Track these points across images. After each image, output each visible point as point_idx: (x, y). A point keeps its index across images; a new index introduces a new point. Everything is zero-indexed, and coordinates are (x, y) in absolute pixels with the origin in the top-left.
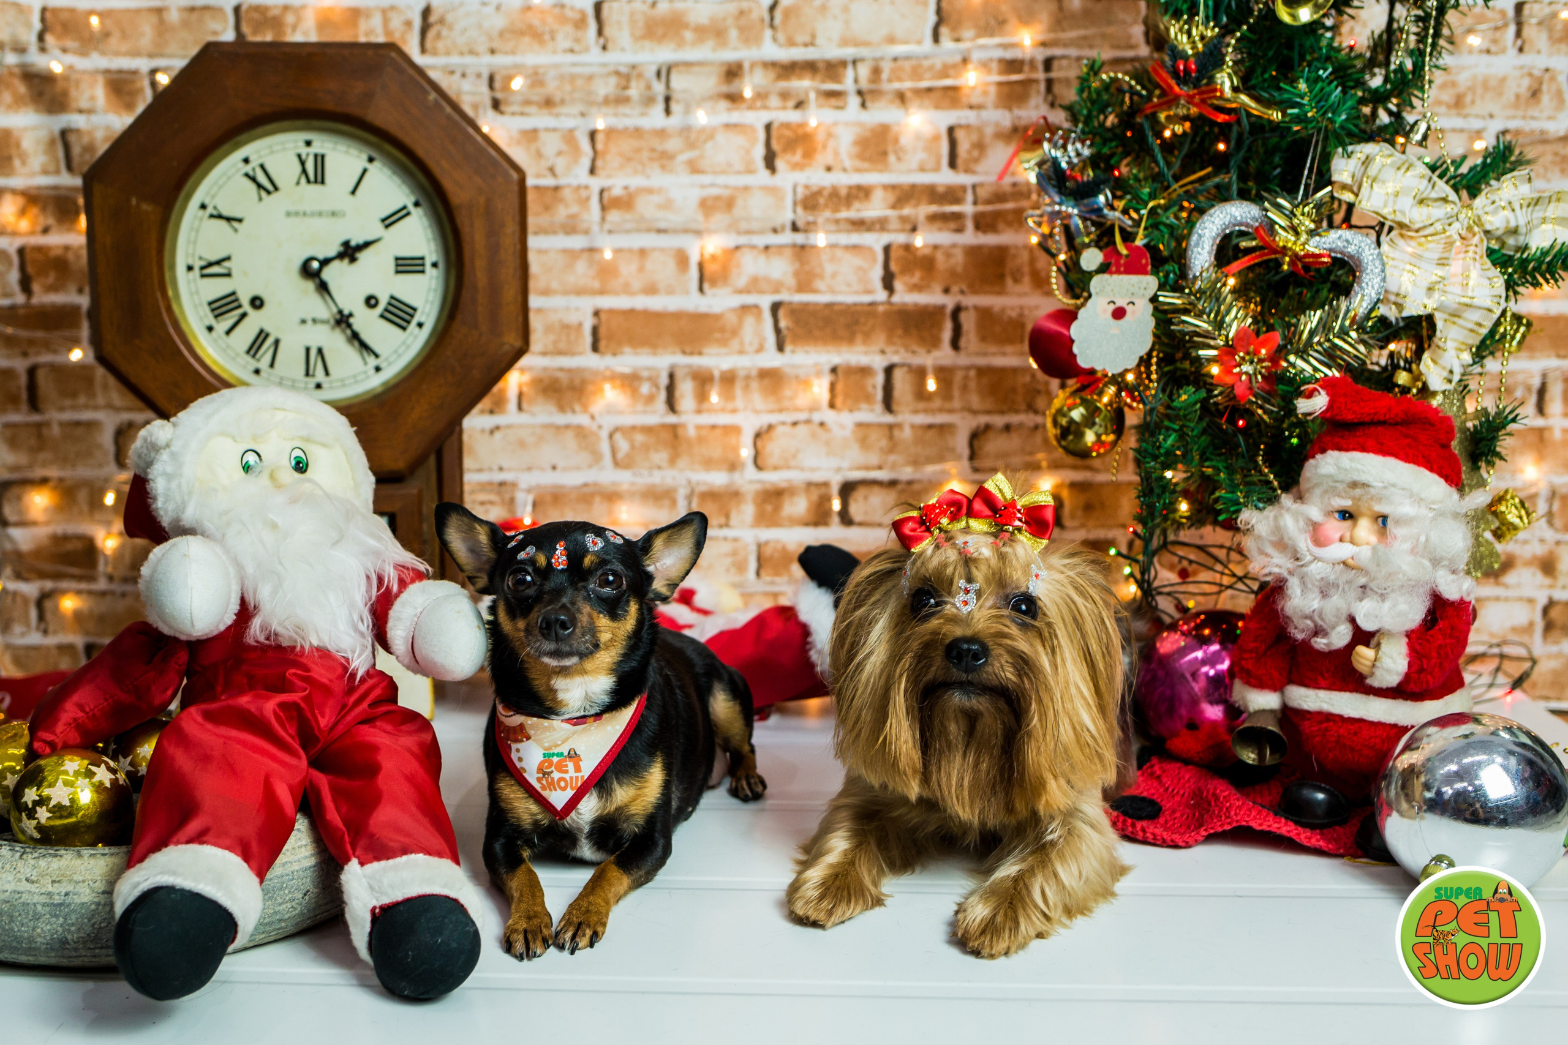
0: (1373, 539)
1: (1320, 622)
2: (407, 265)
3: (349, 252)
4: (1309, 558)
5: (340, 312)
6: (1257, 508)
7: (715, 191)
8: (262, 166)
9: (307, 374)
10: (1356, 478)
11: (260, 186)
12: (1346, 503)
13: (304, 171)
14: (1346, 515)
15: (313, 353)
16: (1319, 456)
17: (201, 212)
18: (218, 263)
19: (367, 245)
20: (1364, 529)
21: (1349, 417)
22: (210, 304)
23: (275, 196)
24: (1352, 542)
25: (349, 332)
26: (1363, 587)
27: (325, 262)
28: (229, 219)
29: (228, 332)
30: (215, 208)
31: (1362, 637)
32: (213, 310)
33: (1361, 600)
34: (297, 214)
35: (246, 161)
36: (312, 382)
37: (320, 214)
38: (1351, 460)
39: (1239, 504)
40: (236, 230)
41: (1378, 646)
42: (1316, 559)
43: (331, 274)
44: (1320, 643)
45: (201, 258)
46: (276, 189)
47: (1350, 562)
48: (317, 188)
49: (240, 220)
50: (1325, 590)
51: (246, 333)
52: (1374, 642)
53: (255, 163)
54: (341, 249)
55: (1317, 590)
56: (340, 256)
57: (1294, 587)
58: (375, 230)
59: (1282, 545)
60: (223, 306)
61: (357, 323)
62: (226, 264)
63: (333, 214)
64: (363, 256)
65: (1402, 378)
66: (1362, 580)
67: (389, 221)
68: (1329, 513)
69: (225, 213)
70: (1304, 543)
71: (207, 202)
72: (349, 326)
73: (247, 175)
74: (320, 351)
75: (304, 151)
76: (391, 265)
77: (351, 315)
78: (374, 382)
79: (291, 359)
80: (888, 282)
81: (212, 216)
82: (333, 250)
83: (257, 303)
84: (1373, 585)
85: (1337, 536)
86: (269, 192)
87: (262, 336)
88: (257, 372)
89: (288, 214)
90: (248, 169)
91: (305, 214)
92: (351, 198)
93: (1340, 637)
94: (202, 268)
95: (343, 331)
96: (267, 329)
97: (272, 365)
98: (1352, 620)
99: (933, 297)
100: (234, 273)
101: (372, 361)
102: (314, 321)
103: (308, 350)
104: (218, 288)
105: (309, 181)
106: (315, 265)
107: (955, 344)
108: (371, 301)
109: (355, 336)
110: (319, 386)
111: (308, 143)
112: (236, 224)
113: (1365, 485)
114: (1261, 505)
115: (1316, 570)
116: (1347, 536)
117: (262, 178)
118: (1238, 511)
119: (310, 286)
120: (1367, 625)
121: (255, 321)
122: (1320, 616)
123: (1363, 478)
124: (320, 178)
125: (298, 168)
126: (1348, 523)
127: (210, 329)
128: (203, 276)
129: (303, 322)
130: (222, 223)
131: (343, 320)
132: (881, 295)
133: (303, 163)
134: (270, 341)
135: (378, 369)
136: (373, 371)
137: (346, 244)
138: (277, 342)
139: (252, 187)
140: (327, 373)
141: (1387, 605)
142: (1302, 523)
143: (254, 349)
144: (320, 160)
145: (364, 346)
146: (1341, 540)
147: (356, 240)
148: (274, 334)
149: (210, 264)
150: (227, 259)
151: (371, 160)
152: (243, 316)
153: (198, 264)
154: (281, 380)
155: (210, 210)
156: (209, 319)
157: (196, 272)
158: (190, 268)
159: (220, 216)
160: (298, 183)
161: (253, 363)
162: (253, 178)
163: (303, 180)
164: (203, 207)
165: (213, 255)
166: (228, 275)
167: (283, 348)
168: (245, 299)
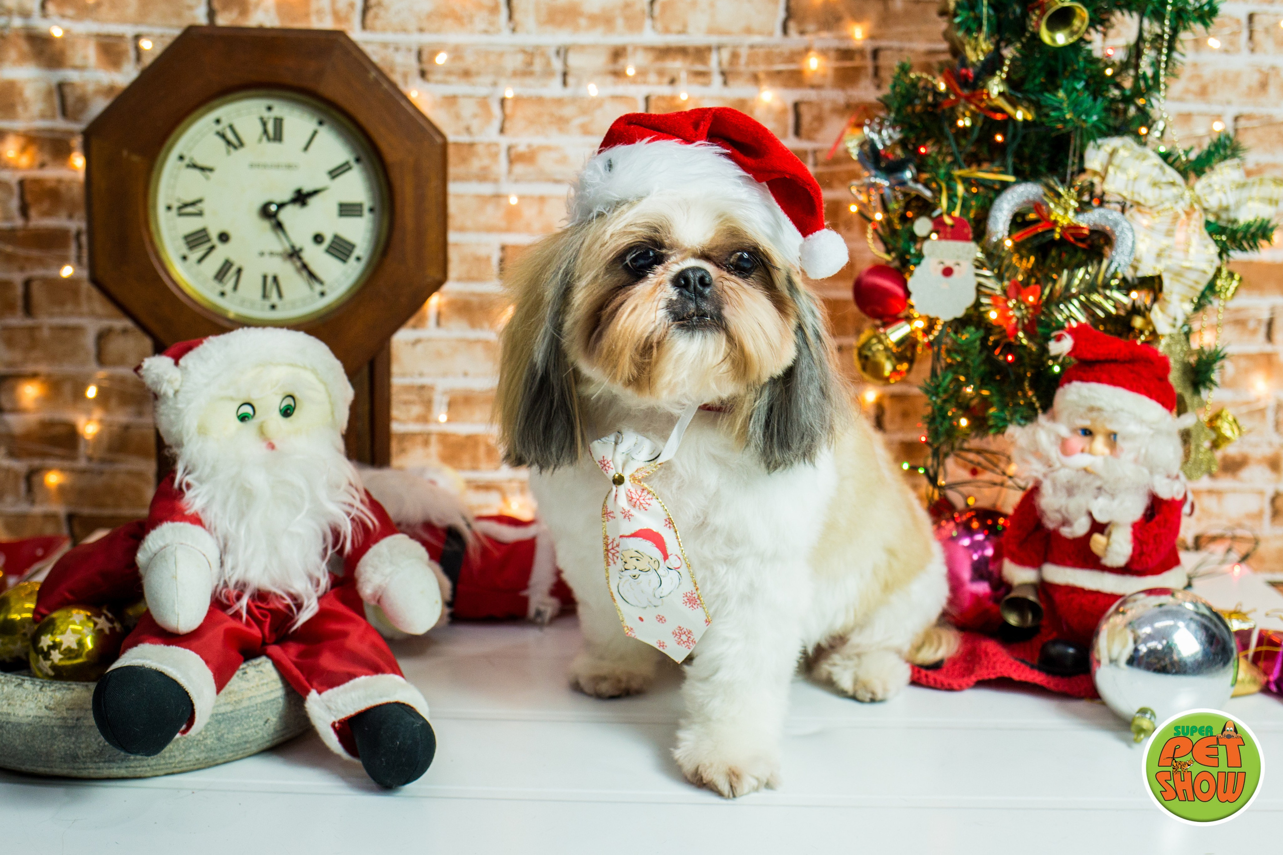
0: (1107, 451)
1: (1066, 515)
2: (347, 210)
3: (301, 198)
4: (1058, 465)
5: (293, 247)
6: (1020, 424)
8: (231, 127)
9: (265, 296)
10: (1093, 403)
11: (229, 143)
12: (1086, 423)
13: (265, 132)
14: (1087, 432)
15: (270, 280)
16: (1067, 386)
17: (180, 163)
18: (193, 204)
19: (315, 192)
20: (1099, 443)
21: (1089, 356)
22: (186, 237)
23: (241, 151)
24: (1091, 452)
25: (299, 264)
26: (1099, 489)
27: (281, 206)
28: (203, 169)
29: (200, 261)
30: (192, 159)
31: (1098, 527)
32: (188, 243)
33: (1096, 498)
34: (258, 166)
35: (218, 121)
36: (268, 303)
37: (278, 166)
38: (1090, 390)
39: (1004, 420)
40: (207, 178)
41: (1109, 536)
42: (1063, 466)
43: (283, 216)
44: (1066, 532)
45: (179, 200)
46: (242, 144)
47: (1089, 469)
48: (275, 146)
49: (211, 170)
50: (1071, 490)
51: (214, 263)
52: (1107, 531)
53: (225, 123)
54: (296, 195)
55: (1064, 491)
56: (294, 201)
57: (1047, 488)
58: (322, 180)
59: (1037, 453)
60: (196, 239)
61: (307, 256)
62: (200, 206)
63: (290, 167)
64: (313, 201)
65: (1138, 322)
66: (1098, 483)
67: (334, 174)
68: (1074, 431)
69: (200, 162)
70: (1054, 452)
71: (185, 153)
72: (300, 258)
73: (218, 133)
74: (275, 279)
75: (266, 114)
76: (335, 210)
77: (301, 250)
78: (319, 304)
79: (251, 285)
81: (188, 166)
82: (287, 196)
83: (224, 237)
84: (1106, 487)
85: (1080, 447)
86: (235, 148)
87: (227, 265)
88: (223, 294)
89: (252, 166)
90: (219, 128)
91: (265, 166)
92: (303, 154)
93: (1080, 527)
94: (180, 208)
95: (294, 263)
96: (233, 258)
97: (235, 288)
98: (1090, 514)
100: (207, 212)
101: (318, 288)
102: (272, 254)
103: (265, 278)
104: (192, 225)
105: (269, 139)
106: (273, 208)
108: (318, 239)
109: (305, 266)
110: (273, 307)
111: (269, 108)
112: (208, 173)
113: (1100, 410)
114: (1023, 422)
115: (1063, 475)
116: (1087, 448)
117: (230, 136)
118: (1005, 427)
119: (266, 225)
120: (1101, 518)
121: (222, 253)
122: (1067, 510)
123: (1099, 404)
124: (278, 137)
125: (260, 129)
126: (1087, 439)
127: (184, 258)
128: (180, 215)
129: (262, 254)
130: (196, 173)
131: (294, 254)
133: (264, 124)
134: (234, 269)
135: (322, 294)
136: (317, 296)
137: (299, 192)
138: (239, 271)
139: (221, 143)
140: (280, 295)
141: (1116, 503)
142: (1053, 438)
143: (220, 276)
144: (278, 122)
145: (312, 276)
146: (1082, 451)
147: (307, 188)
148: (237, 263)
149: (186, 205)
150: (200, 201)
151: (321, 123)
152: (212, 248)
153: (175, 205)
154: (242, 302)
155: (187, 161)
156: (184, 250)
157: (174, 211)
158: (169, 208)
159: (194, 166)
160: (260, 140)
161: (219, 288)
162: (223, 136)
163: (265, 138)
164: (181, 158)
165: (189, 199)
166: (200, 214)
167: (244, 275)
168: (214, 234)
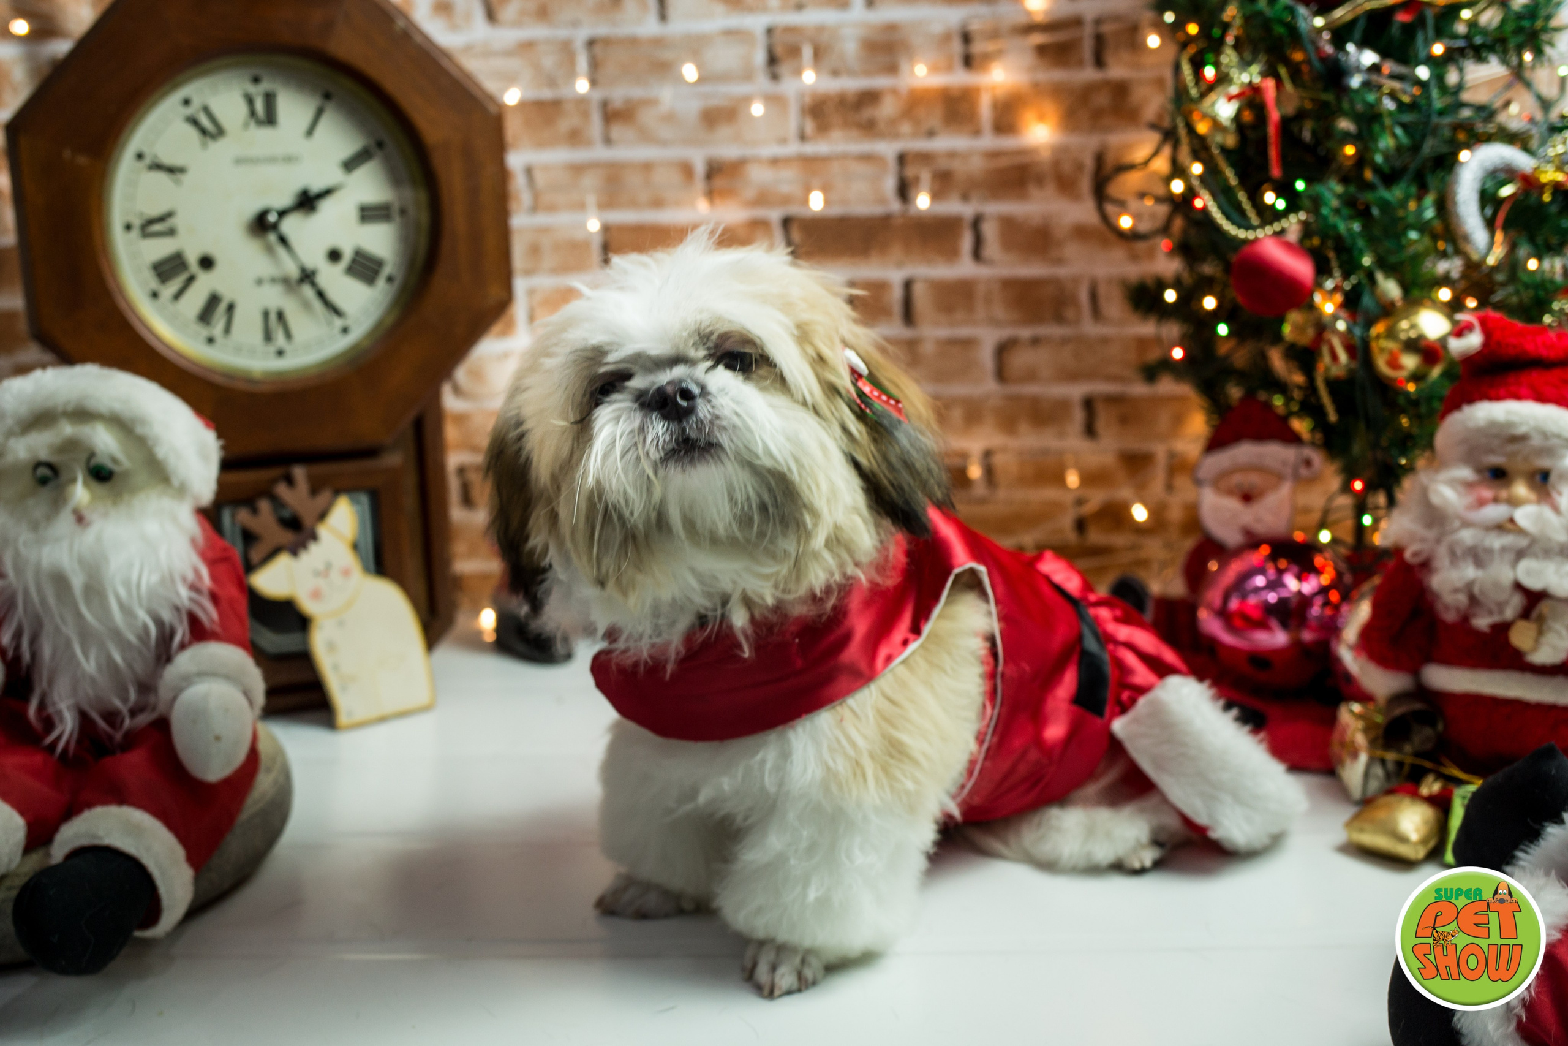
0: (1533, 496)
2: (371, 213)
3: (307, 202)
5: (303, 269)
7: (715, 102)
8: (206, 110)
9: (268, 337)
10: (1513, 430)
11: (204, 132)
12: (1499, 460)
13: (253, 113)
15: (273, 317)
17: (138, 164)
18: (161, 219)
19: (327, 193)
22: (155, 266)
23: (222, 141)
24: (1510, 501)
25: (313, 291)
27: (282, 214)
28: (171, 170)
29: (177, 296)
30: (156, 156)
32: (158, 274)
34: (246, 161)
35: (187, 102)
36: (272, 349)
37: (272, 160)
40: (179, 182)
41: (1540, 621)
42: (1466, 524)
43: (286, 227)
45: (141, 214)
46: (221, 132)
48: (266, 132)
49: (182, 171)
51: (195, 299)
52: (1534, 616)
53: (196, 103)
54: (301, 198)
56: (298, 206)
58: (333, 175)
60: (168, 268)
61: (322, 280)
62: (170, 221)
63: (289, 159)
64: (326, 207)
67: (350, 165)
68: (1480, 472)
69: (165, 163)
71: (146, 150)
72: (313, 284)
73: (188, 119)
74: (281, 316)
75: (252, 89)
76: (353, 214)
77: (314, 272)
78: (343, 344)
79: (248, 325)
80: (904, 191)
81: (151, 167)
82: (288, 200)
83: (207, 263)
86: (213, 137)
87: (214, 300)
88: (210, 341)
89: (239, 161)
90: (189, 111)
91: (256, 161)
92: (307, 140)
94: (143, 226)
95: (306, 291)
96: (221, 291)
97: (227, 330)
99: (953, 207)
100: (180, 229)
101: (338, 323)
102: (273, 280)
103: (266, 314)
104: (160, 249)
105: (258, 122)
106: (272, 217)
107: (977, 254)
108: (334, 255)
109: (320, 294)
110: (280, 353)
111: (256, 81)
112: (179, 175)
116: (1503, 495)
117: (205, 121)
119: (263, 242)
121: (205, 284)
123: (1522, 430)
124: (270, 119)
125: (244, 109)
127: (155, 295)
128: (145, 235)
129: (259, 282)
130: (161, 177)
131: (306, 279)
132: (895, 206)
133: (250, 101)
134: (222, 307)
135: (345, 330)
136: (338, 334)
137: (304, 193)
138: (231, 308)
139: (192, 133)
143: (205, 315)
144: (270, 99)
145: (332, 307)
146: (1496, 500)
147: (316, 187)
148: (227, 295)
149: (151, 222)
150: (169, 215)
151: (327, 96)
152: (191, 279)
153: (137, 222)
154: (238, 350)
155: (148, 161)
156: (153, 283)
157: (135, 233)
158: (128, 227)
159: (157, 166)
160: (246, 126)
161: (204, 332)
162: (194, 122)
163: (252, 124)
164: (140, 156)
165: (155, 211)
166: (171, 232)
167: (238, 313)
168: (192, 258)
